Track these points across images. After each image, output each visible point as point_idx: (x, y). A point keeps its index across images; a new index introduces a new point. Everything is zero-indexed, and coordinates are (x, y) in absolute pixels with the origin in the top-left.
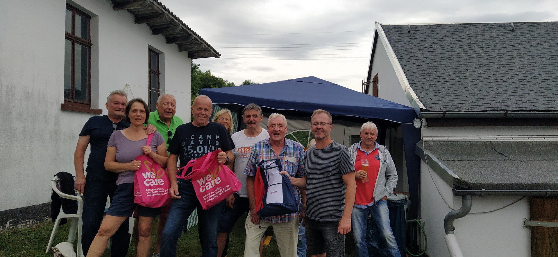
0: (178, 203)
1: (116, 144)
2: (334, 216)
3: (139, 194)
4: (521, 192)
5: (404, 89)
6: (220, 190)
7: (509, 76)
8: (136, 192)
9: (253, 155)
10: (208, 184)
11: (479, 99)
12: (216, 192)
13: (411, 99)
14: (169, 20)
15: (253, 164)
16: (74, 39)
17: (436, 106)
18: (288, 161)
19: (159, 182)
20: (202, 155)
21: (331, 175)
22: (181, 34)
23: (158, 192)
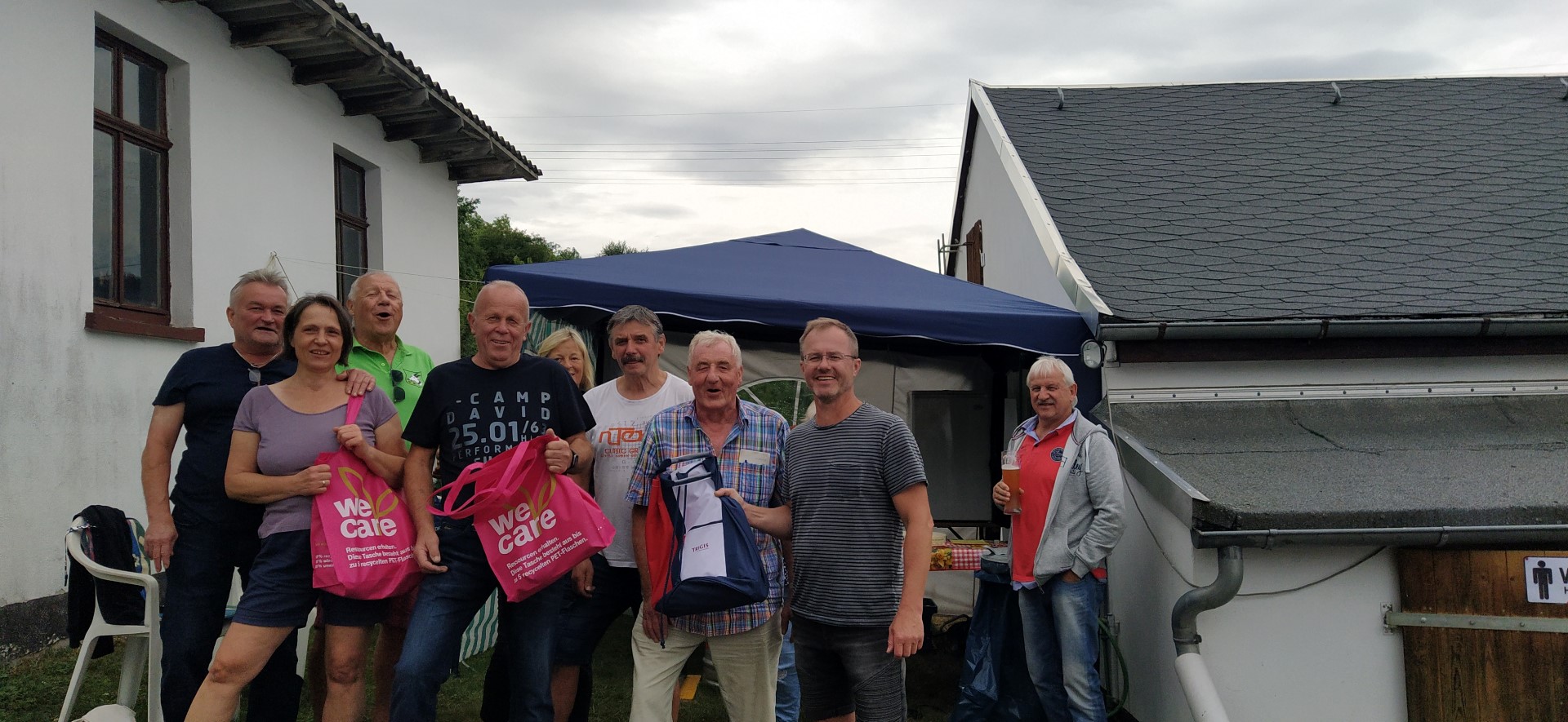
0: (441, 585)
1: (257, 424)
2: (876, 610)
3: (325, 561)
4: (1373, 536)
5: (1052, 261)
6: (553, 545)
7: (1330, 223)
8: (317, 557)
9: (651, 447)
10: (520, 531)
11: (1252, 288)
12: (545, 550)
13: (1072, 289)
14: (393, 74)
15: (650, 472)
16: (121, 130)
17: (1141, 308)
18: (749, 462)
19: (384, 528)
20: (503, 449)
21: (861, 496)
22: (427, 113)
23: (379, 555)
